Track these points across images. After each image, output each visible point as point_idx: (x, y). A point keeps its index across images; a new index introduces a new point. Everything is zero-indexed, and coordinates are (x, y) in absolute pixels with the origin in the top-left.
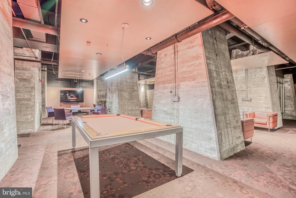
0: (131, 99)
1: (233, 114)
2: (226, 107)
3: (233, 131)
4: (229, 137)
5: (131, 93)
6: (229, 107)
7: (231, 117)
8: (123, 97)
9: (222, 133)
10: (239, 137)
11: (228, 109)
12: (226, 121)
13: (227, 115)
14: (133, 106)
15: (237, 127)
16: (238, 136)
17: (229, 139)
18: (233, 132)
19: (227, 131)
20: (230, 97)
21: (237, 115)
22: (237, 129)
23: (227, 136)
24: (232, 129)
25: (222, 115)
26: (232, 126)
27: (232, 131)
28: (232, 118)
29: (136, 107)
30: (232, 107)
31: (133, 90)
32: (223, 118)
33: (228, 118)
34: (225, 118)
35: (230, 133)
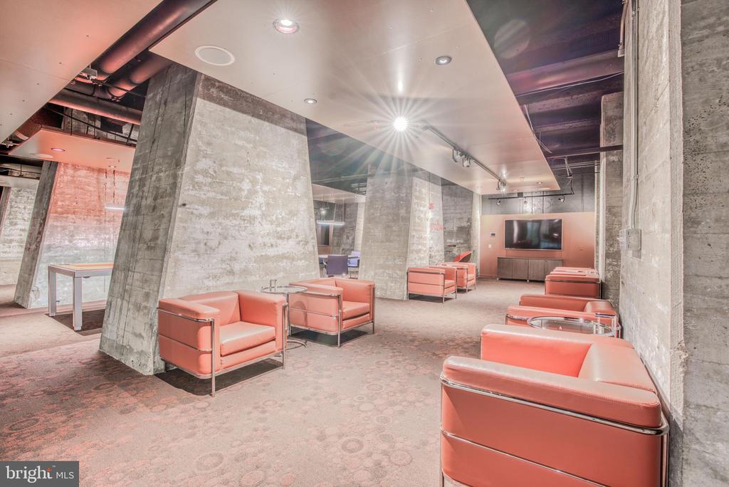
0: (389, 240)
1: (144, 274)
2: (133, 255)
3: (131, 311)
4: (120, 319)
5: (388, 226)
6: (139, 257)
7: (138, 280)
8: (371, 235)
9: (113, 303)
10: (140, 334)
11: (137, 261)
12: (125, 284)
13: (130, 273)
14: (389, 257)
15: (143, 311)
16: (138, 332)
17: (119, 323)
18: (130, 314)
19: (122, 305)
20: (148, 234)
21: (151, 279)
22: (141, 313)
23: (117, 314)
24: (131, 306)
25: (121, 271)
26: (133, 300)
27: (128, 310)
28: (137, 283)
29: (395, 259)
30: (146, 257)
31: (395, 218)
32: (123, 277)
33: (129, 280)
34: (126, 278)
35: (124, 311)
